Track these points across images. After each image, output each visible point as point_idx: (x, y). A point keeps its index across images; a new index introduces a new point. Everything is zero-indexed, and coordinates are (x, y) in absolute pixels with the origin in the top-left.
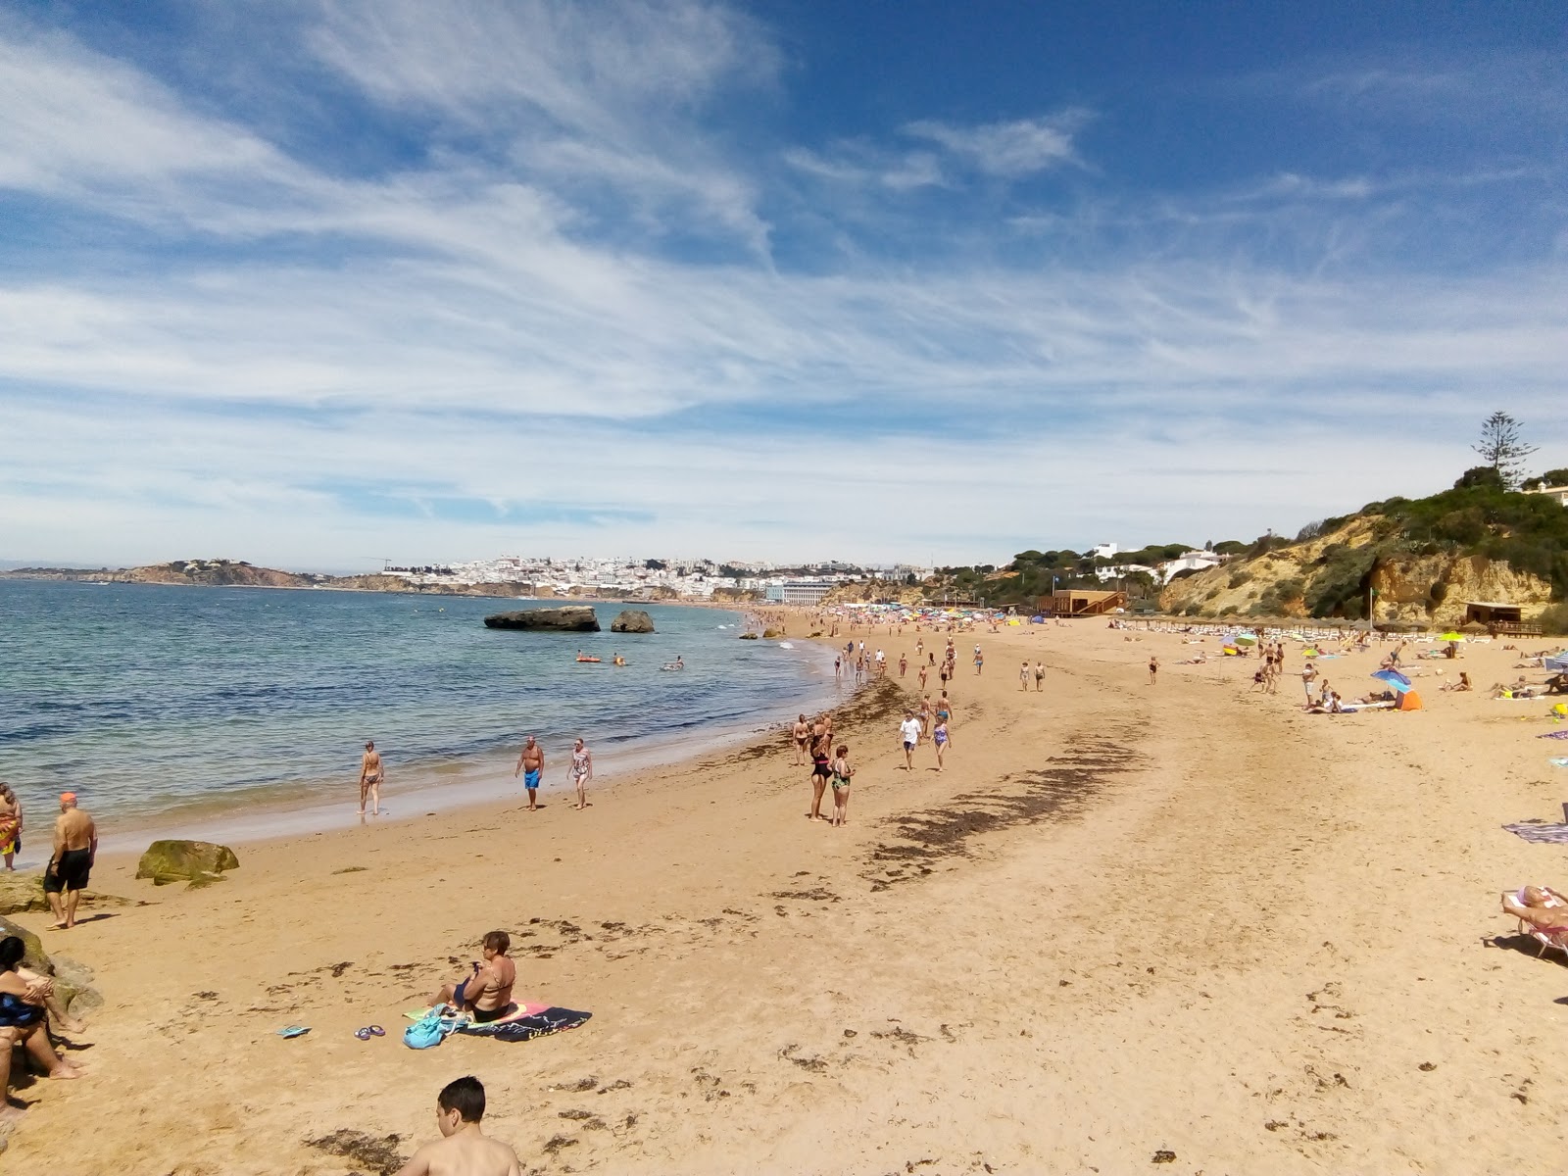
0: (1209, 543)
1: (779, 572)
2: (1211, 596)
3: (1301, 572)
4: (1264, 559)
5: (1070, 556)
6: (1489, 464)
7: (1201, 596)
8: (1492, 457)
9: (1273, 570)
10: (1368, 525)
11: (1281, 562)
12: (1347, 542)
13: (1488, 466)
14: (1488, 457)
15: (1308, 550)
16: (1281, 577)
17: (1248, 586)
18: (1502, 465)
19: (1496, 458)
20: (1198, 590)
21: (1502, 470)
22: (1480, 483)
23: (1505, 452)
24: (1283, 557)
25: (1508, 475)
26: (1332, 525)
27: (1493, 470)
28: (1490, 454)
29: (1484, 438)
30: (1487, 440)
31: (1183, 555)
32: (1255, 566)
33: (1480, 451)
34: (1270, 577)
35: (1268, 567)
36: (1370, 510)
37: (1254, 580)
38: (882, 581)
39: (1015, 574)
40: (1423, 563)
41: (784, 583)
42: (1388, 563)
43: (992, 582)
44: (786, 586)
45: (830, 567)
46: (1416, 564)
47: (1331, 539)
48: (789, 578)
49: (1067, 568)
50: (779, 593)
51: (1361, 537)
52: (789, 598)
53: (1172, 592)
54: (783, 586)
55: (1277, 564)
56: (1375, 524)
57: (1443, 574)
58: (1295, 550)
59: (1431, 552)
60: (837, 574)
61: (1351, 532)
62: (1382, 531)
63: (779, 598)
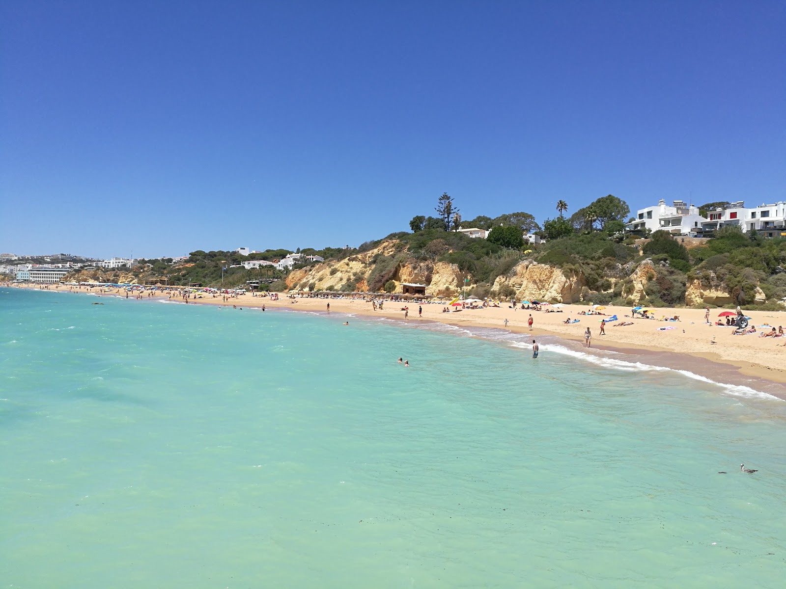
0: (298, 249)
1: (23, 261)
2: (320, 280)
3: (363, 267)
4: (346, 260)
6: (441, 217)
7: (315, 280)
9: (350, 266)
10: (391, 244)
11: (354, 262)
12: (383, 253)
13: (440, 218)
14: (441, 213)
15: (366, 256)
16: (354, 271)
17: (339, 274)
18: (446, 217)
19: (443, 214)
24: (354, 259)
26: (376, 244)
27: (443, 220)
29: (440, 205)
31: (288, 256)
32: (341, 264)
33: (438, 211)
34: (349, 270)
35: (348, 265)
36: (391, 237)
37: (342, 272)
38: (103, 268)
39: (192, 265)
40: (422, 264)
41: (29, 268)
42: (406, 264)
43: (179, 269)
44: (31, 271)
45: (60, 258)
46: (419, 265)
47: (375, 251)
48: (31, 265)
49: (222, 262)
50: (27, 275)
51: (389, 250)
52: (34, 279)
53: (293, 276)
54: (29, 271)
55: (352, 264)
56: (395, 244)
57: (430, 270)
58: (359, 256)
59: (425, 259)
60: (68, 263)
61: (384, 248)
62: (399, 248)
63: (27, 279)
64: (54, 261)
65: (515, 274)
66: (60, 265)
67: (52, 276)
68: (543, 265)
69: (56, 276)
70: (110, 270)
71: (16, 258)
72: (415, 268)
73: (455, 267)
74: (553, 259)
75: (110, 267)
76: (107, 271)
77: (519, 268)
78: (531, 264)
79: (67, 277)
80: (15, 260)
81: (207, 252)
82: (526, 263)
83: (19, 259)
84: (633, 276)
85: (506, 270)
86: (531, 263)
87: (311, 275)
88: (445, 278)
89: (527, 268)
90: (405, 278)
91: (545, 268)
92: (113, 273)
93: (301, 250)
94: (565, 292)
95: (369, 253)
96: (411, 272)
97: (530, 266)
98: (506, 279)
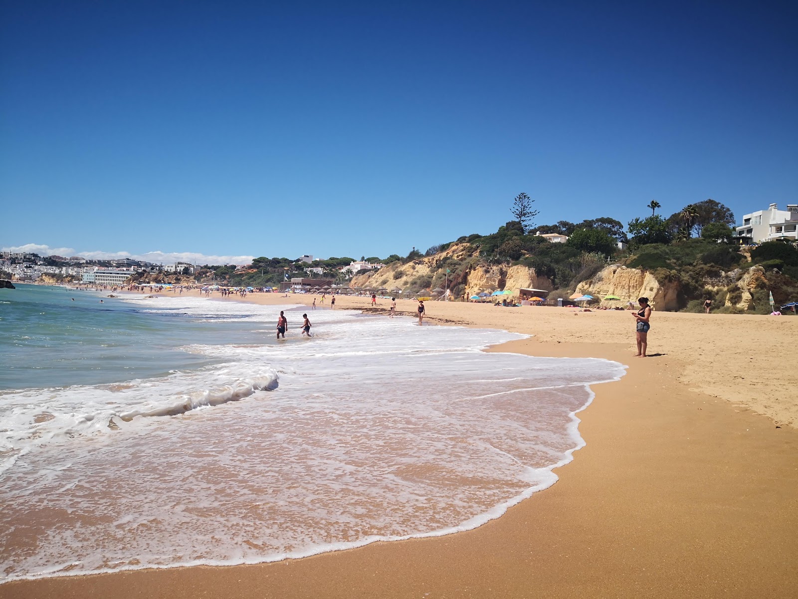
0: (363, 258)
2: (383, 283)
3: (430, 271)
4: (411, 264)
5: (285, 260)
6: (517, 220)
7: (378, 283)
8: (518, 217)
9: (416, 270)
10: (462, 248)
11: (420, 266)
12: (452, 256)
15: (433, 259)
16: (420, 274)
17: (404, 278)
18: (523, 221)
19: (520, 217)
20: (375, 280)
21: (523, 223)
22: (514, 228)
23: (525, 215)
24: (420, 263)
25: (526, 226)
26: (444, 248)
27: (519, 223)
28: (518, 215)
30: (517, 207)
31: (353, 263)
32: (406, 267)
33: (513, 213)
34: (414, 273)
35: (414, 268)
36: (462, 240)
37: (407, 275)
38: (165, 272)
39: (254, 270)
40: (495, 268)
41: (95, 271)
42: (477, 267)
43: (241, 274)
44: (97, 273)
45: (125, 262)
46: (491, 269)
47: (444, 254)
48: (97, 268)
49: (285, 268)
50: (92, 278)
51: (459, 254)
52: (99, 281)
53: (356, 281)
54: (95, 273)
55: (418, 267)
56: (465, 247)
57: (503, 274)
58: (426, 260)
59: (498, 262)
60: (132, 267)
61: (453, 252)
62: (470, 252)
63: (92, 281)
64: (119, 265)
65: (601, 279)
66: (125, 269)
67: (116, 279)
68: (634, 270)
69: (120, 279)
70: (172, 274)
71: (84, 261)
72: (487, 271)
73: (532, 270)
74: (645, 264)
75: (172, 271)
76: (170, 274)
77: (605, 273)
78: (619, 269)
79: (130, 280)
80: (83, 263)
81: (270, 258)
82: (613, 267)
83: (87, 263)
84: (740, 284)
85: (591, 275)
86: (618, 267)
87: (374, 278)
88: (520, 283)
89: (614, 272)
90: (476, 282)
91: (636, 272)
92: (175, 276)
93: (365, 259)
94: (658, 300)
95: (437, 257)
96: (482, 276)
97: (618, 270)
98: (590, 286)
